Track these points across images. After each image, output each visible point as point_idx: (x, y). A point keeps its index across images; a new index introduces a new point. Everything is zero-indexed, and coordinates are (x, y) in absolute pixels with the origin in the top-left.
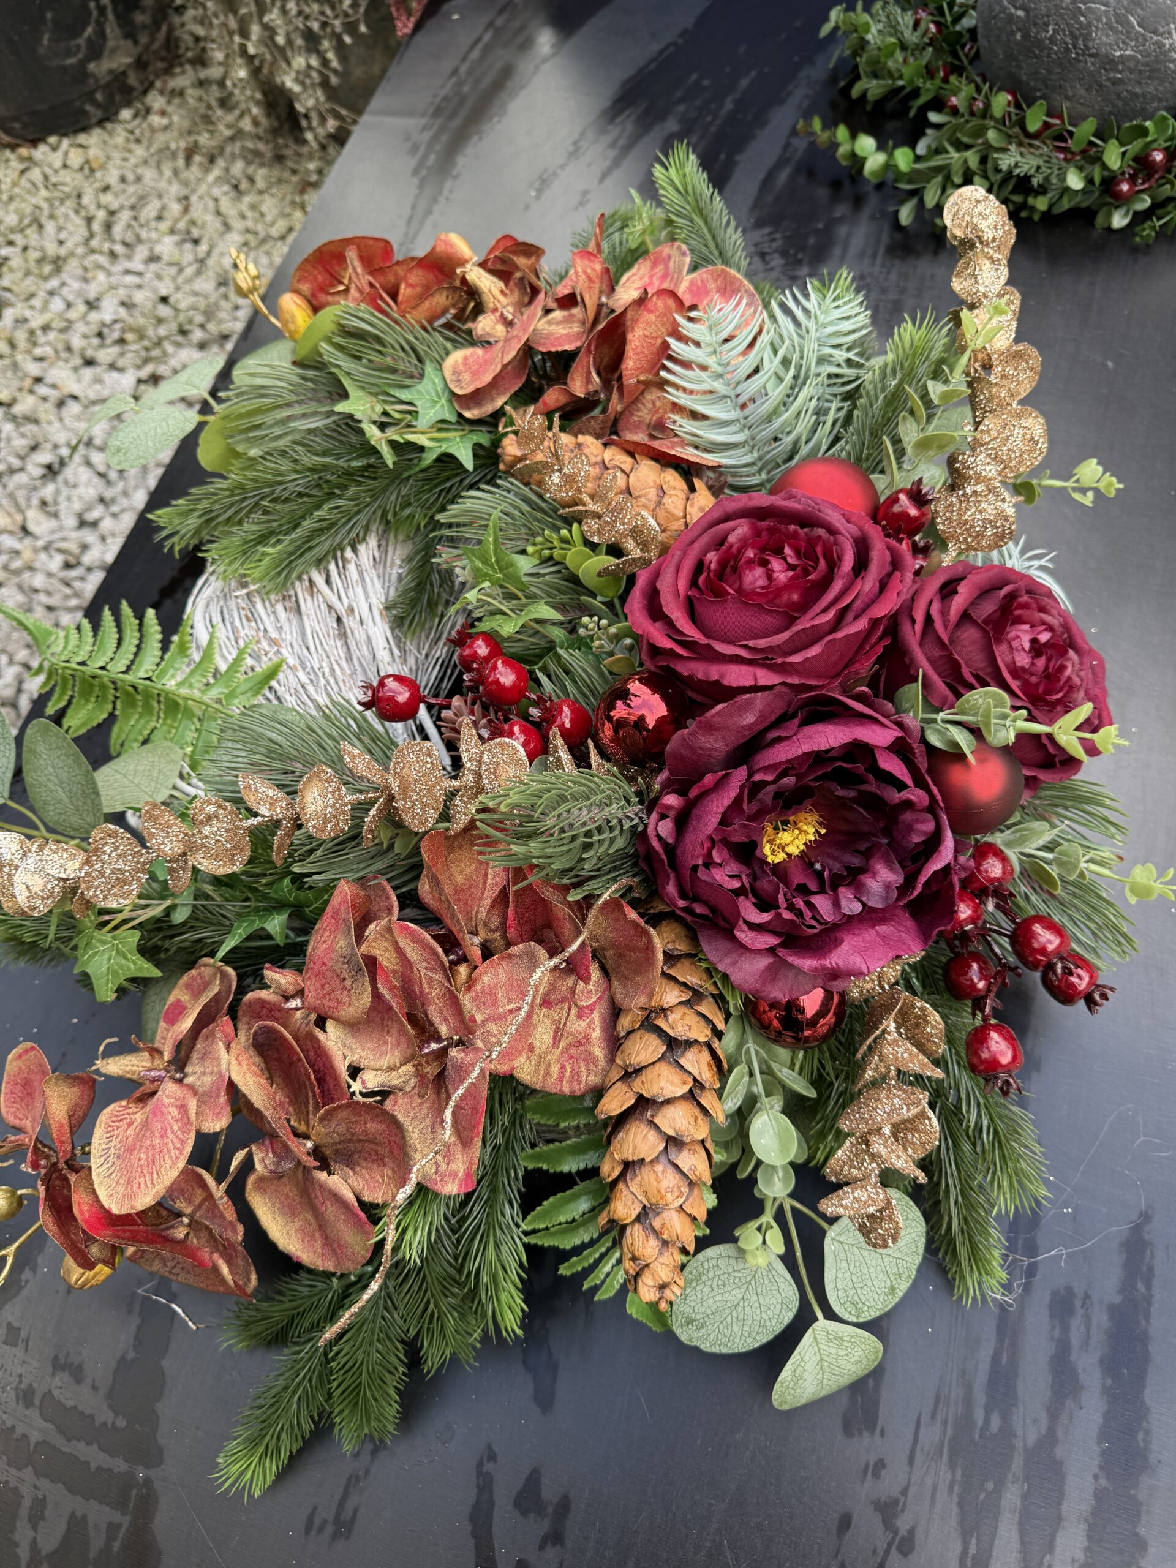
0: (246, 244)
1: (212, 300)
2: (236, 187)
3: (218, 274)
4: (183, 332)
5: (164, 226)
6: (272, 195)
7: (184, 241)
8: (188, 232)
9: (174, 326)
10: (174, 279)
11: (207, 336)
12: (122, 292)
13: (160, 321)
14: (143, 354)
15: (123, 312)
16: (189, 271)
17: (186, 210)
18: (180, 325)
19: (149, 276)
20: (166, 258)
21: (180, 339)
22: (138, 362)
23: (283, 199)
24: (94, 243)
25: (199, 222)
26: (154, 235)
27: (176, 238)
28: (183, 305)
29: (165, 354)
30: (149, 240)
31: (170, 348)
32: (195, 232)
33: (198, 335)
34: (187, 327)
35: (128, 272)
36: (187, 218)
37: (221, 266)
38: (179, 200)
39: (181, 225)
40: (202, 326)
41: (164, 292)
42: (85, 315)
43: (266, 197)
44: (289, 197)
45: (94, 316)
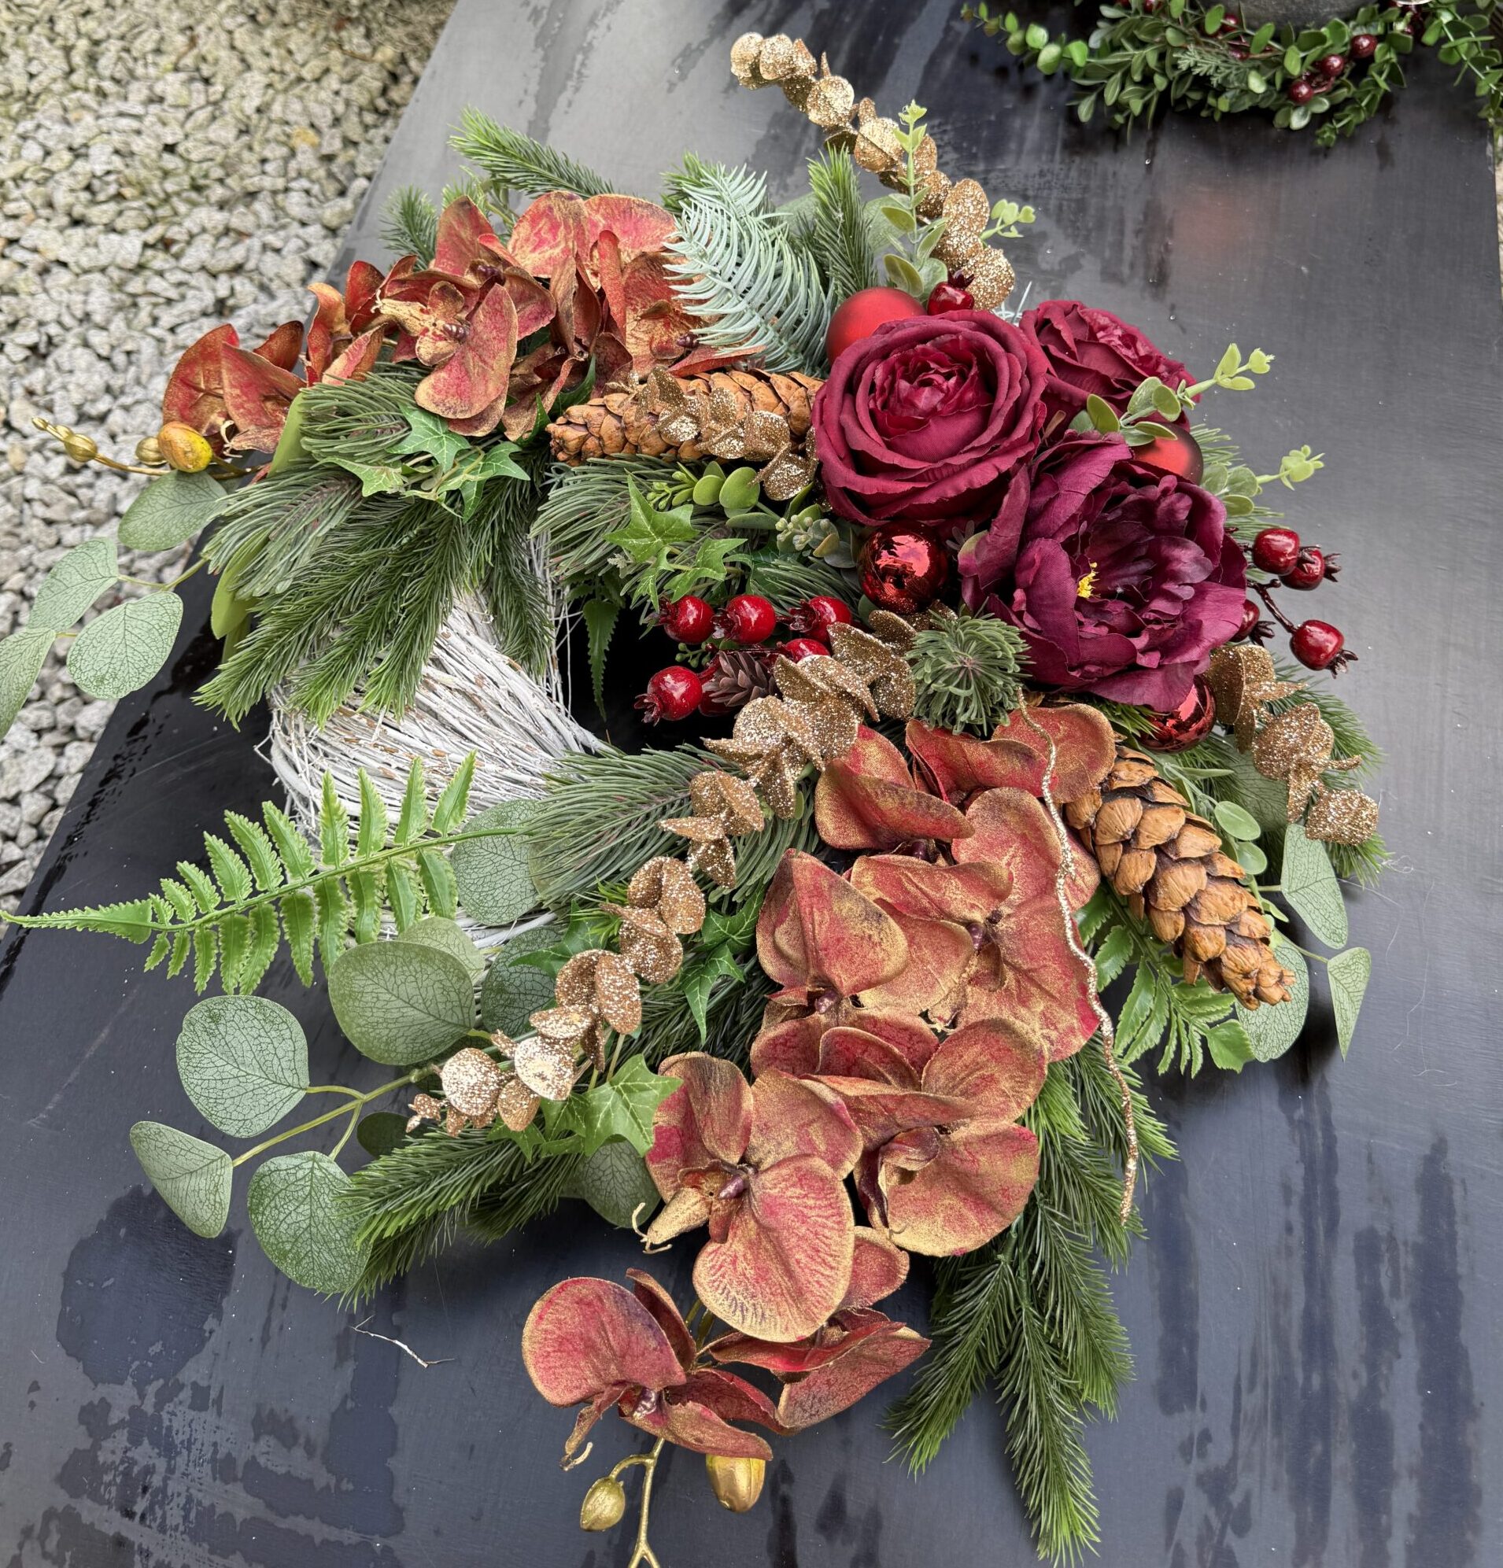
0: (270, 86)
1: (232, 151)
2: (253, 18)
3: (239, 120)
4: (197, 188)
5: (166, 61)
6: (302, 31)
7: (192, 80)
8: (198, 69)
9: (186, 181)
10: (182, 125)
11: (228, 193)
12: (117, 139)
13: (166, 174)
14: (149, 212)
15: (117, 162)
16: (202, 116)
17: (193, 42)
18: (193, 179)
19: (148, 120)
20: (170, 100)
21: (194, 195)
22: (144, 223)
23: (314, 35)
24: (76, 78)
25: (210, 58)
26: (152, 71)
27: (182, 76)
28: (194, 156)
29: (176, 214)
30: (147, 77)
31: (182, 208)
32: (206, 71)
33: (217, 192)
34: (201, 182)
35: (121, 114)
36: (195, 51)
37: (242, 111)
38: (182, 30)
39: (189, 61)
40: (221, 181)
41: (170, 140)
42: (71, 164)
43: (294, 31)
44: (322, 34)
45: (80, 166)
